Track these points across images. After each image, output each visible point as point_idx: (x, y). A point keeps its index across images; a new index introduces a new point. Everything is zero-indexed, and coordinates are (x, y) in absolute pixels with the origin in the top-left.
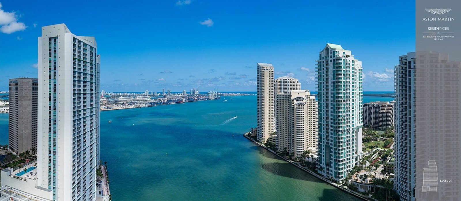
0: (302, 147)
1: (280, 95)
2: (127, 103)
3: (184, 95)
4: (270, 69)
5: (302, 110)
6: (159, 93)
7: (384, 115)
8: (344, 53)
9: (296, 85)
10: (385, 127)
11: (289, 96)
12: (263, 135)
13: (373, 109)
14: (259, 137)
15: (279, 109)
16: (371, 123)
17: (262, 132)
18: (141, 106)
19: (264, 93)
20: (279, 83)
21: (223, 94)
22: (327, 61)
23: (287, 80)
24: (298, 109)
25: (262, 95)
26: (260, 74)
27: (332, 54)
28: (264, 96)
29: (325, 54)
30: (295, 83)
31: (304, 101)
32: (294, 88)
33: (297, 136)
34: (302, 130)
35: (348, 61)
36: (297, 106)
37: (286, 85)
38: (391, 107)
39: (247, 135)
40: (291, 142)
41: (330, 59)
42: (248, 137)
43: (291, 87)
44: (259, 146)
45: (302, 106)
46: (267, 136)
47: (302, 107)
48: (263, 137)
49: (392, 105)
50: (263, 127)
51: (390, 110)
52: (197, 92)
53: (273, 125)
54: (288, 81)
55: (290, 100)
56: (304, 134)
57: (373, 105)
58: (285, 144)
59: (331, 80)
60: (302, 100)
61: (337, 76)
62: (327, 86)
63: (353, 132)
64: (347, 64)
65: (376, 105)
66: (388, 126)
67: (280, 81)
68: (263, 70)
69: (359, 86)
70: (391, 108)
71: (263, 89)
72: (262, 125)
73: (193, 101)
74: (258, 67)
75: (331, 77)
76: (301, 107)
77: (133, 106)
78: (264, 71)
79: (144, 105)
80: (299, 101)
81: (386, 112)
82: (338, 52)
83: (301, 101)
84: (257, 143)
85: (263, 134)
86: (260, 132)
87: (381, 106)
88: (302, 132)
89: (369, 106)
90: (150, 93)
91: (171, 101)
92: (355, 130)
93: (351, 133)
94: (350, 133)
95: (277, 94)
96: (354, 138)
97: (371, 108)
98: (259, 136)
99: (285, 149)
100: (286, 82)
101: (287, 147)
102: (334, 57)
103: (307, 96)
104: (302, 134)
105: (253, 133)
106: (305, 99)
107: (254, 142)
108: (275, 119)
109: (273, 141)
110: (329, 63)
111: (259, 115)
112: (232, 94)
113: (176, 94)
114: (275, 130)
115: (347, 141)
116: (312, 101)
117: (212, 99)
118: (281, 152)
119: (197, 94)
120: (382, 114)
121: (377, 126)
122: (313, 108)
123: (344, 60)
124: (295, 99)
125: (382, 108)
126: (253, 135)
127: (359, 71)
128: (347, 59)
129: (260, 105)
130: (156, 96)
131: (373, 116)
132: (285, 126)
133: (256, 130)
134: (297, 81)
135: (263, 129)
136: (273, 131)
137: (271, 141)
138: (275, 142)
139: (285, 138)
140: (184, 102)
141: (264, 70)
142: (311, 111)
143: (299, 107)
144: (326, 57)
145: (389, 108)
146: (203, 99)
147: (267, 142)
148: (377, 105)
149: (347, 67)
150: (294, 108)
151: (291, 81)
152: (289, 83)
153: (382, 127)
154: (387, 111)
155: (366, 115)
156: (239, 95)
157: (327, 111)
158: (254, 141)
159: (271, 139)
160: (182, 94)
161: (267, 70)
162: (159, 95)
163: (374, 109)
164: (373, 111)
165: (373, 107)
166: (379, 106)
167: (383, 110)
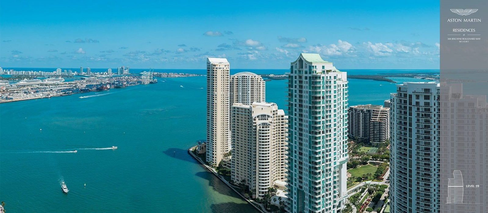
0: (266, 183)
1: (238, 108)
2: (32, 89)
3: (108, 75)
4: (224, 67)
5: (266, 133)
6: (76, 72)
7: (376, 125)
8: (323, 67)
9: (258, 84)
10: (378, 141)
11: (250, 111)
12: (214, 156)
13: (361, 116)
14: (208, 158)
15: (236, 126)
16: (359, 135)
17: (213, 151)
18: (51, 95)
19: (216, 100)
20: (236, 81)
21: (161, 73)
22: (300, 77)
23: (247, 77)
24: (261, 132)
25: (214, 102)
26: (211, 74)
27: (308, 69)
28: (216, 104)
29: (298, 67)
30: (257, 81)
31: (270, 120)
32: (256, 88)
33: (260, 168)
34: (266, 159)
35: (329, 78)
36: (260, 127)
37: (245, 84)
38: (385, 113)
39: (192, 151)
40: (252, 174)
41: (304, 75)
42: (194, 155)
43: (252, 87)
44: (208, 171)
45: (266, 127)
46: (219, 158)
47: (267, 129)
48: (214, 159)
49: (386, 111)
50: (214, 146)
51: (385, 118)
52: (126, 72)
53: (227, 142)
54: (249, 79)
55: (251, 118)
56: (268, 165)
57: (362, 111)
58: (243, 174)
59: (306, 103)
60: (267, 118)
61: (314, 99)
62: (301, 110)
63: (335, 173)
64: (327, 82)
65: (365, 110)
66: (382, 140)
67: (238, 79)
68: (215, 69)
69: (343, 106)
70: (385, 116)
71: (214, 94)
72: (213, 142)
73: (121, 87)
74: (208, 63)
75: (306, 99)
76: (265, 129)
77: (40, 95)
78: (216, 71)
79: (55, 94)
80: (263, 119)
81: (379, 122)
82: (316, 66)
83: (265, 119)
84: (206, 166)
85: (214, 154)
86: (211, 152)
87: (372, 111)
88: (266, 162)
89: (356, 111)
90: (63, 70)
91: (91, 86)
92: (337, 169)
93: (332, 174)
94: (330, 174)
95: (234, 106)
96: (336, 180)
97: (359, 114)
98: (208, 156)
99: (244, 181)
100: (245, 80)
101: (247, 178)
102: (310, 73)
103: (274, 111)
104: (266, 165)
105: (200, 149)
106: (271, 117)
107: (202, 164)
108: (230, 133)
109: (228, 166)
110: (304, 80)
111: (209, 128)
112: (172, 75)
113: (98, 73)
114: (230, 148)
115: (327, 186)
116: (281, 118)
117: (146, 83)
118: (239, 184)
119: (126, 73)
120: (374, 124)
121: (367, 138)
122: (281, 126)
123: (323, 77)
124: (258, 117)
125: (373, 115)
126: (200, 152)
127: (343, 86)
128: (327, 75)
129: (210, 115)
130: (71, 77)
131: (361, 124)
132: (243, 150)
133: (205, 146)
134: (261, 79)
135: (214, 148)
136: (227, 151)
137: (225, 165)
138: (230, 167)
139: (243, 166)
140: (109, 89)
141: (217, 68)
142: (279, 130)
143: (263, 129)
144: (300, 71)
145: (383, 115)
146: (134, 84)
147: (219, 165)
148: (367, 110)
149: (327, 87)
150: (256, 129)
151: (252, 79)
152: (250, 82)
153: (374, 141)
154: (380, 120)
155: (352, 123)
156: (183, 76)
157: (301, 144)
158: (202, 162)
159: (225, 163)
160: (107, 73)
161: (221, 68)
162: (75, 74)
163: (363, 115)
164: (361, 118)
165: (361, 113)
166: (370, 112)
167: (375, 118)
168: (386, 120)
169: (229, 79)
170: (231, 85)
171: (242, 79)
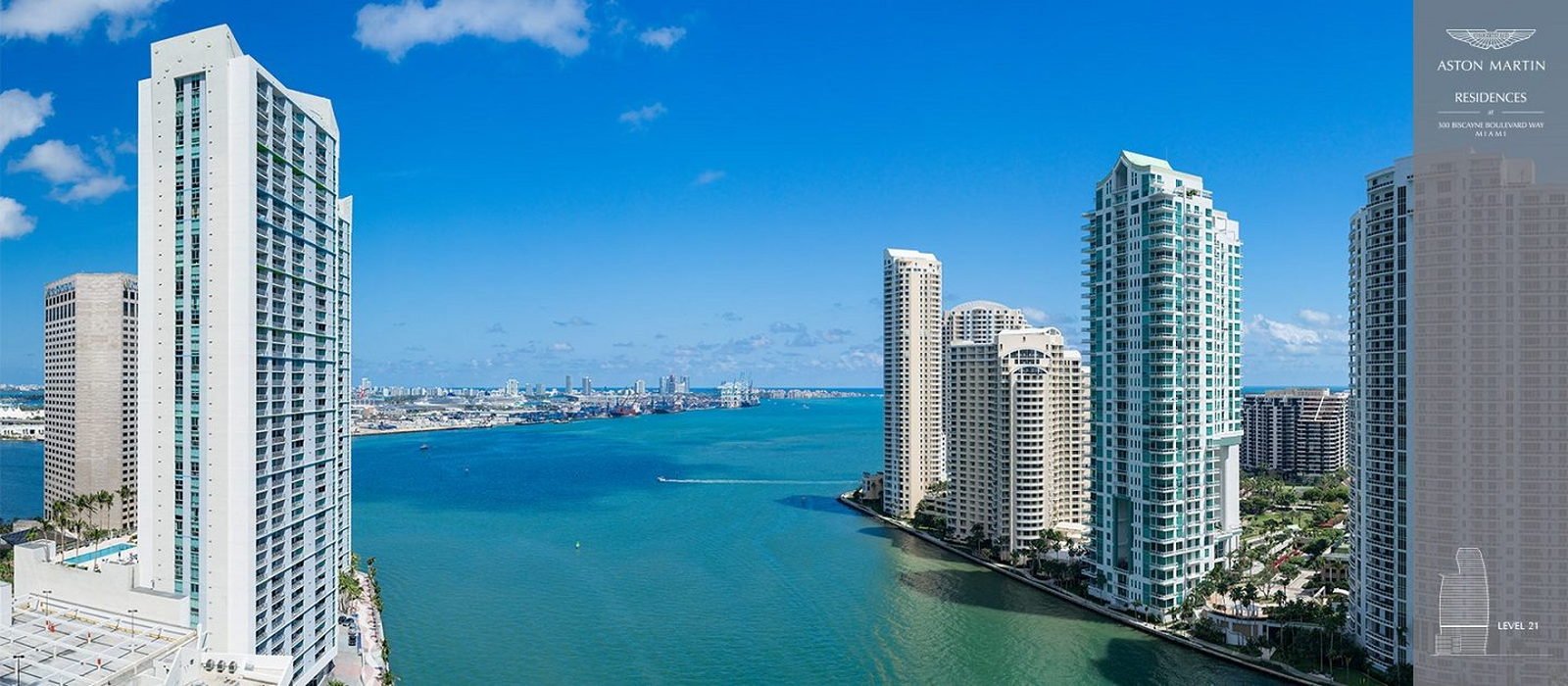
57: (1277, 404)
73: (669, 410)
77: (466, 423)
79: (503, 421)
81: (1321, 423)
91: (594, 410)
117: (733, 404)
140: (638, 414)
146: (702, 406)
164: (1275, 419)
165: (1275, 408)
166: (1297, 404)
167: (1310, 414)
168: (1339, 420)
169: (940, 319)
170: (946, 336)
171: (974, 318)
